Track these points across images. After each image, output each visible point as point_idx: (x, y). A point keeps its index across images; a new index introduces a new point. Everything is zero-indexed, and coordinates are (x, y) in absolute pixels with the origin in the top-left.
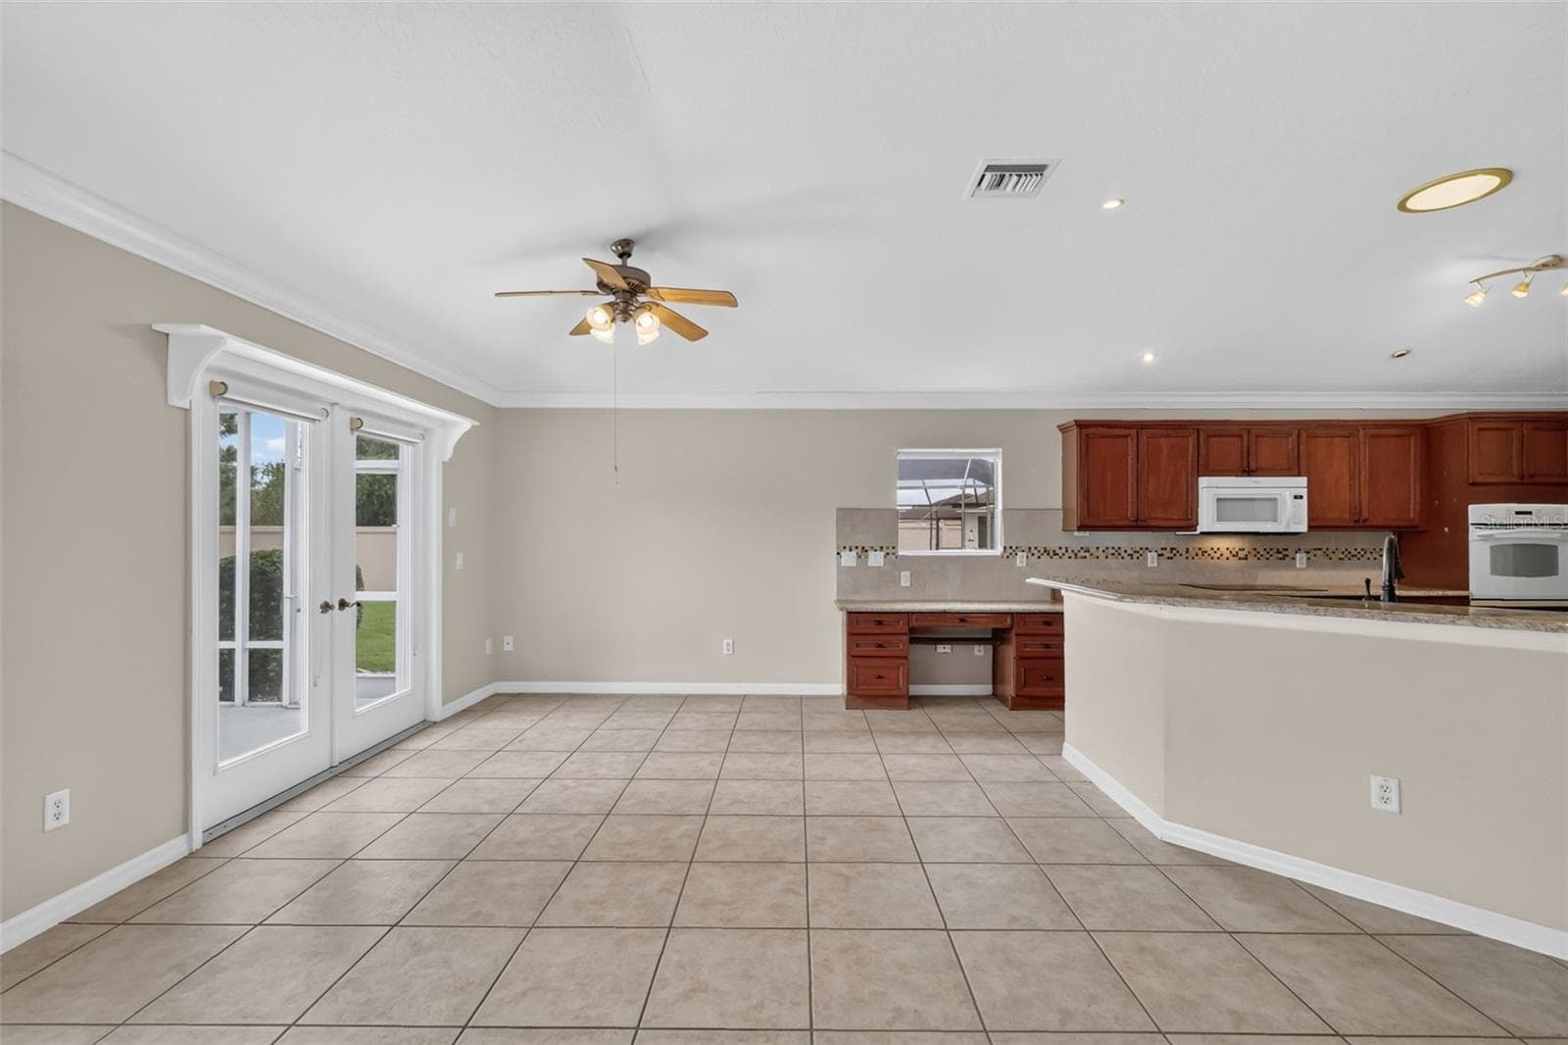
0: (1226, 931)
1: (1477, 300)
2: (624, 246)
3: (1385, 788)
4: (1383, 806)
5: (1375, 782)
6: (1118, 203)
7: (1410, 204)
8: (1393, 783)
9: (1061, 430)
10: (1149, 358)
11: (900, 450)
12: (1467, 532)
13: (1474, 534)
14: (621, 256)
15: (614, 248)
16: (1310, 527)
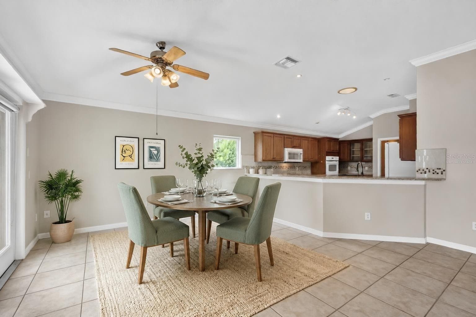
0: (359, 253)
1: (339, 114)
2: (162, 45)
3: (368, 215)
4: (368, 219)
5: (366, 214)
6: (300, 76)
7: (340, 92)
8: (369, 214)
9: (254, 134)
10: (279, 116)
11: (214, 135)
12: (325, 162)
13: (327, 162)
14: (161, 48)
15: (159, 45)
16: (304, 161)
